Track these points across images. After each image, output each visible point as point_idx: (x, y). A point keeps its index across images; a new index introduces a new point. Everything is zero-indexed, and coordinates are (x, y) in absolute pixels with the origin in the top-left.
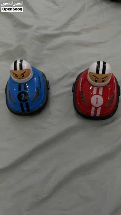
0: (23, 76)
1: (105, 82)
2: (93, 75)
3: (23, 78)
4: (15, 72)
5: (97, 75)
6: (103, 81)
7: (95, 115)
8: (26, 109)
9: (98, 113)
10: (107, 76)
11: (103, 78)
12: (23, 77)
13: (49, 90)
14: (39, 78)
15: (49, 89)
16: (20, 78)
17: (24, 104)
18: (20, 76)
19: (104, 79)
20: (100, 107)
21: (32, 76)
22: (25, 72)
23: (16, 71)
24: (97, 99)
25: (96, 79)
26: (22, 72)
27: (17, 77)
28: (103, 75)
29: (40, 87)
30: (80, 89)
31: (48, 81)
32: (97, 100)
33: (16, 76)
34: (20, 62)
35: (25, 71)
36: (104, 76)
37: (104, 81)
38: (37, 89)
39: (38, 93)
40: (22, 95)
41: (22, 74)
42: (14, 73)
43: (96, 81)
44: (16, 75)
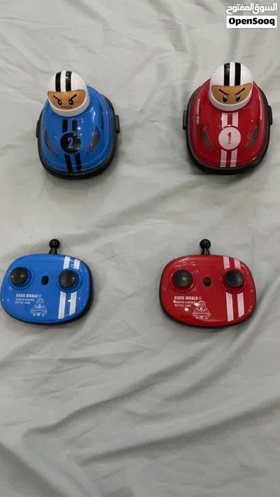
0: (72, 104)
1: (242, 100)
2: (220, 90)
3: (71, 108)
4: (58, 95)
5: (225, 89)
6: (238, 100)
7: (228, 164)
8: (75, 166)
9: (234, 161)
10: (244, 89)
11: (238, 93)
12: (72, 106)
13: (119, 135)
14: (101, 109)
15: (118, 131)
16: (66, 108)
17: (72, 156)
18: (65, 102)
19: (239, 96)
20: (235, 149)
21: (88, 104)
22: (76, 95)
23: (58, 93)
24: (230, 134)
25: (225, 97)
26: (70, 95)
27: (60, 104)
28: (238, 87)
29: (102, 127)
30: (198, 121)
31: (118, 116)
32: (230, 137)
33: (59, 102)
34: (67, 75)
35: (75, 93)
36: (239, 89)
37: (239, 98)
38: (97, 130)
39: (98, 137)
40: (69, 139)
41: (71, 100)
42: (54, 96)
43: (225, 100)
44: (59, 100)
